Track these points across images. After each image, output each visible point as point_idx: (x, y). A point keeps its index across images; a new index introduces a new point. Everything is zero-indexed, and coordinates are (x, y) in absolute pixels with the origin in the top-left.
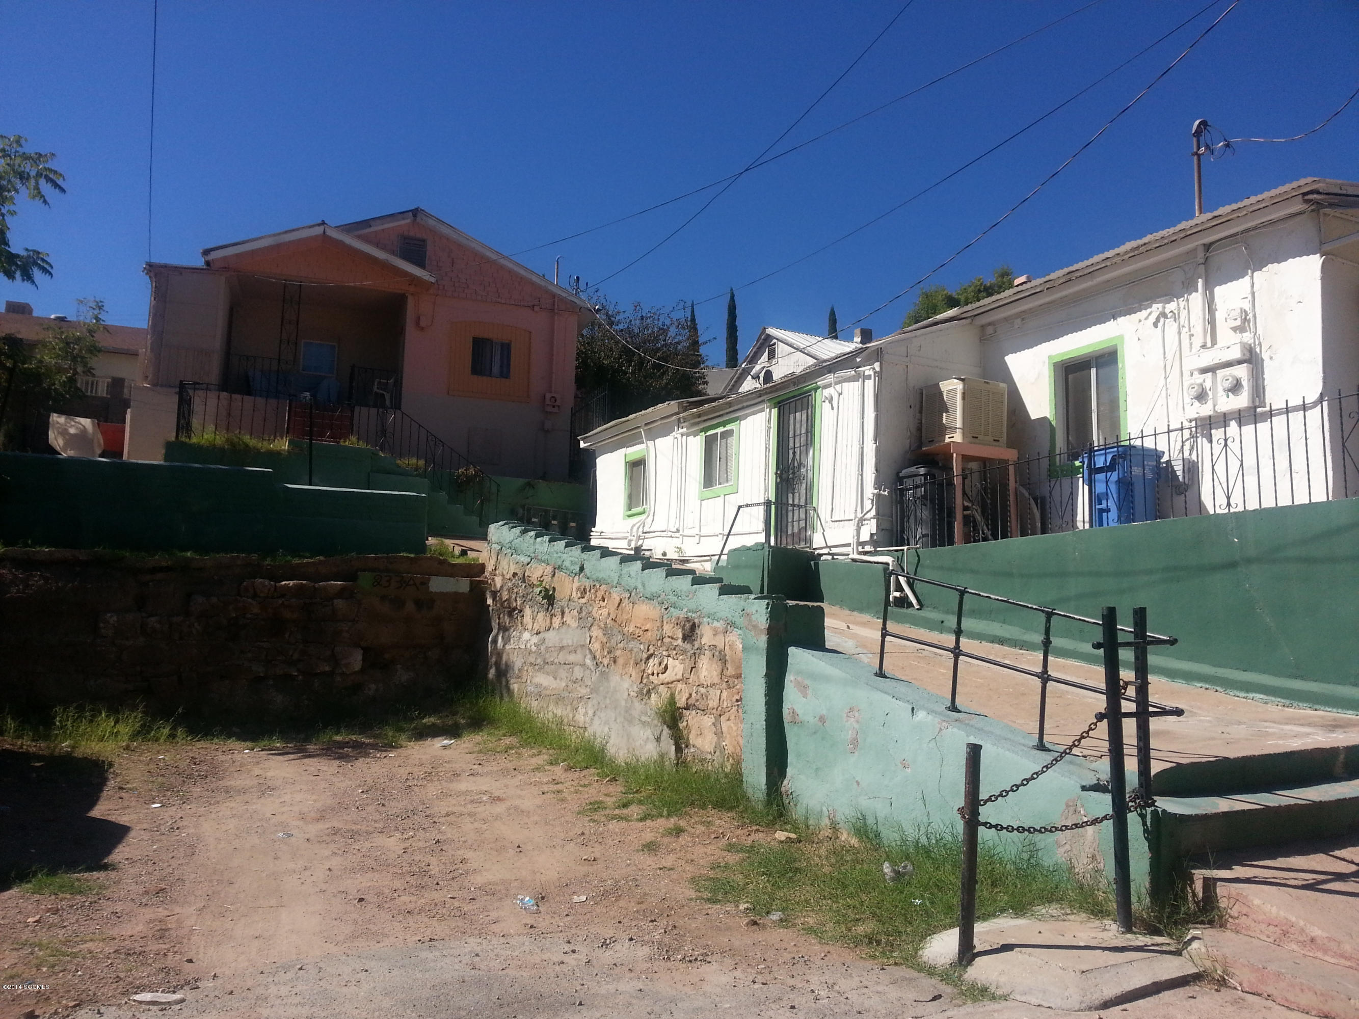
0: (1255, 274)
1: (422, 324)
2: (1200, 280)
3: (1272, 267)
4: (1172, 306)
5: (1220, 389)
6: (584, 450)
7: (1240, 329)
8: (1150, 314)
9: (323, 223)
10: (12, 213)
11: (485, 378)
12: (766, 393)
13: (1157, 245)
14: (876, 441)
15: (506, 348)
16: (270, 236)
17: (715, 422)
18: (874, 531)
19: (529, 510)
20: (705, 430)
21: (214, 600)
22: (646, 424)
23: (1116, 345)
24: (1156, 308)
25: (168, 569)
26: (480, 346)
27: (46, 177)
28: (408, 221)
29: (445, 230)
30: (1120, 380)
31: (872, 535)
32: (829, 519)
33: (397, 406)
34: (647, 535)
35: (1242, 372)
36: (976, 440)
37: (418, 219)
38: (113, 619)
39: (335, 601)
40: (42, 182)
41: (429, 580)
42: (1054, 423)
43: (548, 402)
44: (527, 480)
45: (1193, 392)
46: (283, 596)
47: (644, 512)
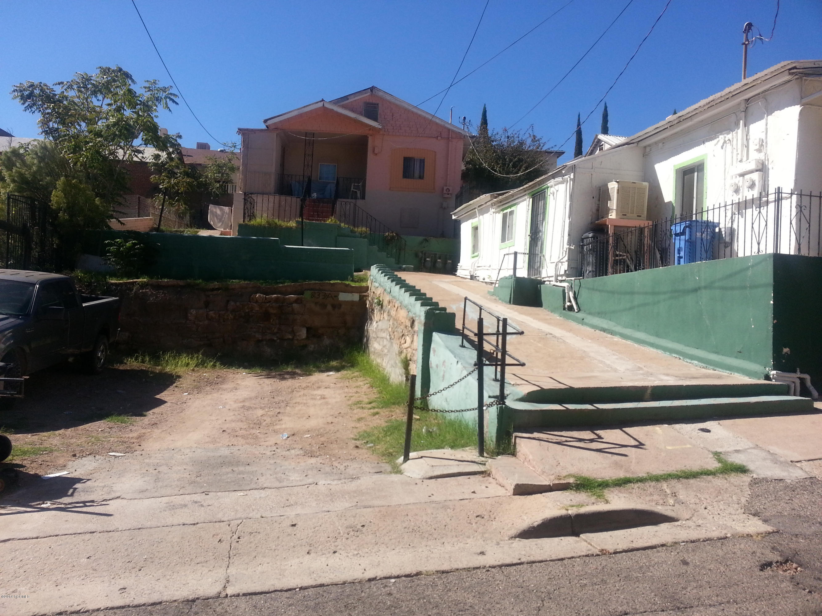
0: (769, 117)
1: (376, 151)
2: (741, 121)
3: (777, 113)
4: (729, 136)
5: (745, 187)
6: (455, 220)
7: (759, 151)
8: (718, 142)
9: (323, 100)
10: (157, 117)
11: (410, 180)
12: (528, 190)
13: (720, 101)
14: (569, 218)
15: (422, 161)
16: (296, 110)
17: (507, 205)
18: (566, 269)
19: (425, 254)
20: (503, 210)
21: (238, 304)
22: (479, 206)
23: (703, 160)
24: (721, 138)
25: (218, 289)
26: (408, 162)
27: (169, 98)
28: (369, 94)
29: (388, 98)
30: (705, 180)
31: (565, 271)
32: (549, 262)
33: (363, 198)
34: (479, 268)
35: (756, 176)
36: (625, 217)
37: (374, 92)
38: (194, 312)
39: (294, 305)
40: (168, 100)
41: (339, 294)
42: (674, 205)
43: (445, 192)
44: (424, 238)
45: (732, 189)
46: (270, 302)
47: (477, 256)
